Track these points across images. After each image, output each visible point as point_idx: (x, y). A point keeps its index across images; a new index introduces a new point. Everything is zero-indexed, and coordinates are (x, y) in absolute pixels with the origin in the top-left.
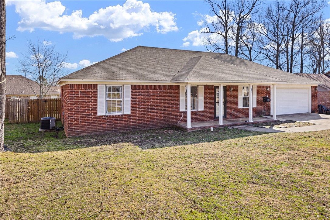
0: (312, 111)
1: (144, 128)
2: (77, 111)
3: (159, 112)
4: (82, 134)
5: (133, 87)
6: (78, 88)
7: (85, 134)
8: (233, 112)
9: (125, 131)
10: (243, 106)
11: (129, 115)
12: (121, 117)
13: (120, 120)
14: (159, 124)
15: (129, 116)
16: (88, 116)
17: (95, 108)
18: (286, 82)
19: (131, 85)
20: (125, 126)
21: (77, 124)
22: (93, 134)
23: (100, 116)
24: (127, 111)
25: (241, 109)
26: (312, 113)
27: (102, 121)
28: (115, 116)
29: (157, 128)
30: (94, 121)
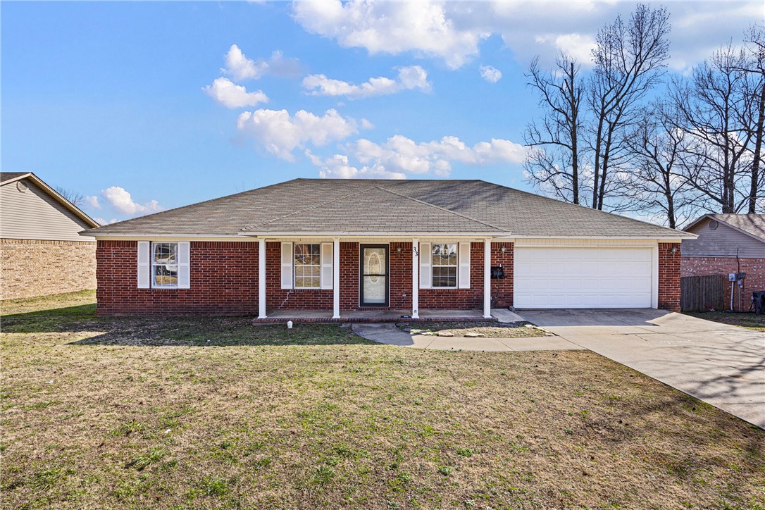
0: (659, 304)
1: (214, 313)
2: (109, 280)
3: (242, 289)
4: (116, 315)
5: (193, 244)
6: (110, 246)
7: (120, 314)
8: (405, 295)
9: (182, 315)
10: (434, 285)
11: (188, 290)
12: (174, 293)
13: (174, 297)
14: (240, 308)
15: (188, 292)
16: (125, 289)
17: (134, 277)
18: (509, 234)
19: (191, 242)
20: (182, 307)
21: (110, 299)
22: (132, 315)
23: (141, 290)
24: (184, 283)
25: (428, 290)
26: (659, 308)
27: (146, 297)
28: (165, 290)
29: (237, 315)
30: (134, 297)
